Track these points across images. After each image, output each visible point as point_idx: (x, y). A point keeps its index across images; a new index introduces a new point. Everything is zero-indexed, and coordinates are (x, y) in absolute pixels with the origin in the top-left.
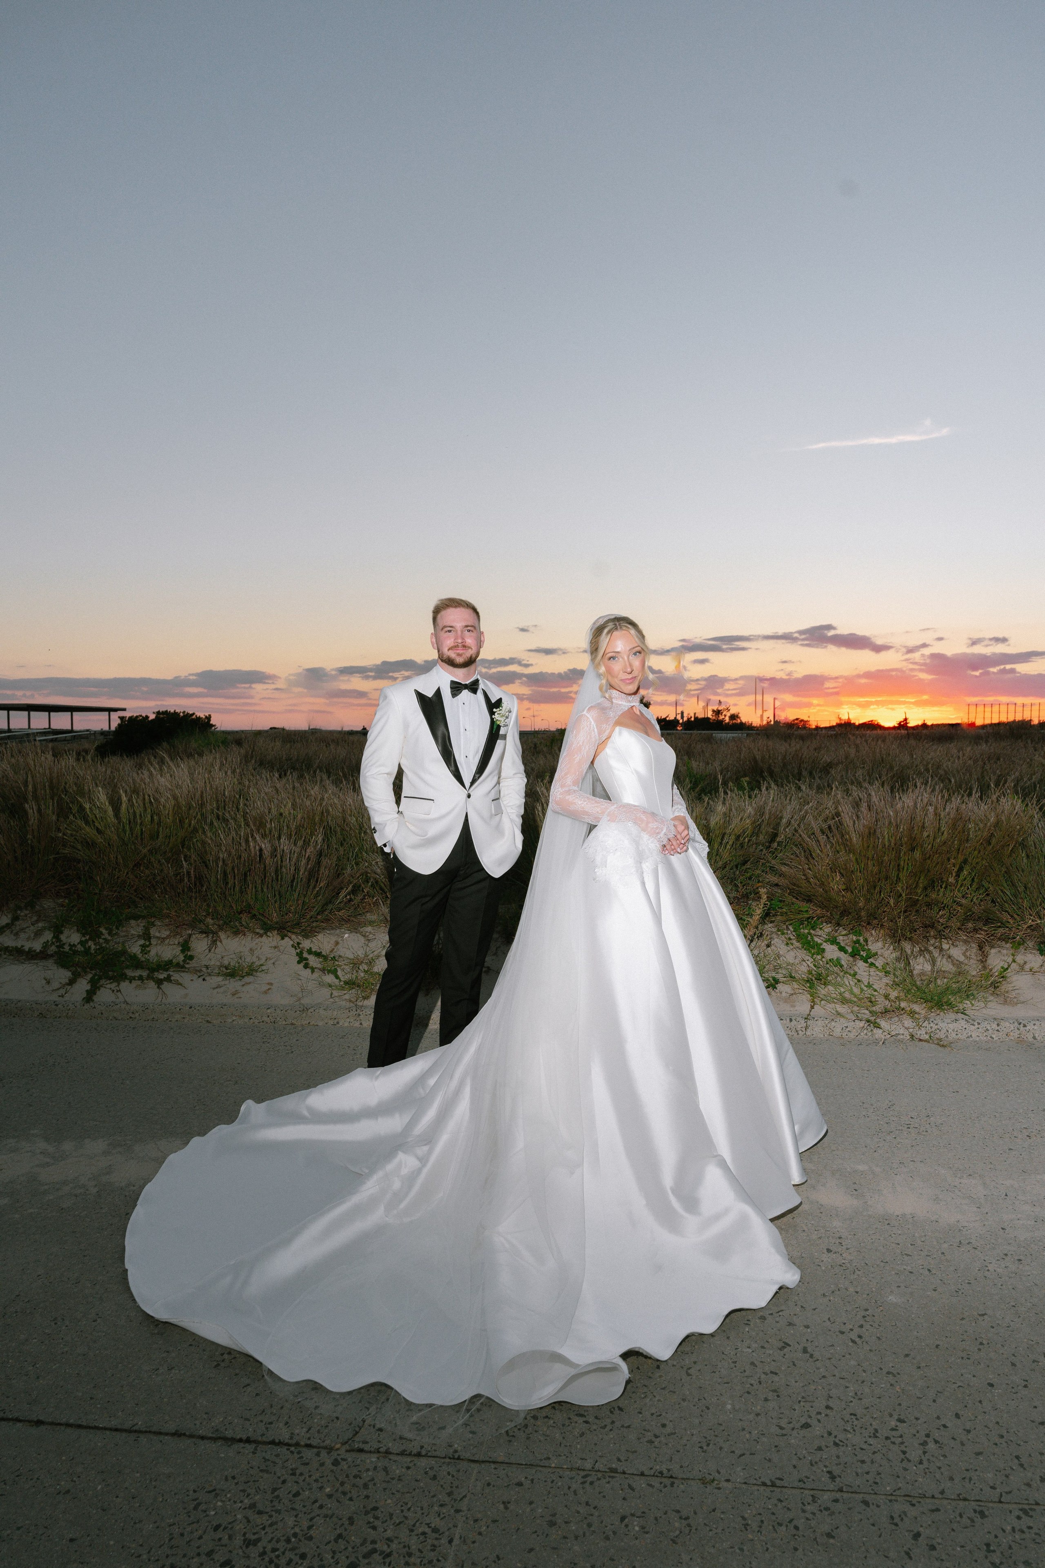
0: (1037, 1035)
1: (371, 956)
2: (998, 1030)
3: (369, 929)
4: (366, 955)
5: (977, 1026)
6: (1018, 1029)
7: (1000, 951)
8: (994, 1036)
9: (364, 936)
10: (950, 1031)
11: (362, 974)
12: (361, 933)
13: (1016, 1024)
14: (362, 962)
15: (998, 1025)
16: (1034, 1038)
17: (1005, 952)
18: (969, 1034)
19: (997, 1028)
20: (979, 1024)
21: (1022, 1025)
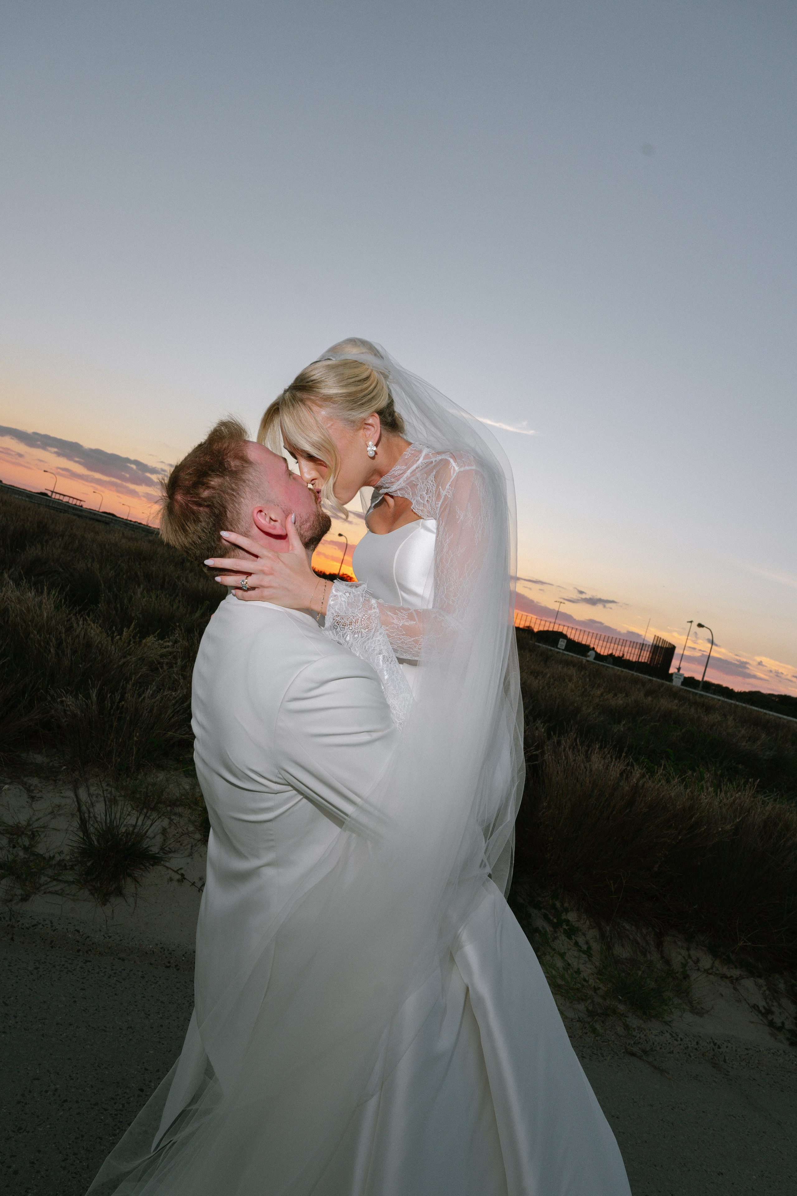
0: (727, 1058)
1: (36, 825)
2: (696, 1049)
3: (34, 781)
4: (29, 825)
5: (679, 1042)
6: (713, 1050)
7: (675, 942)
8: (692, 1054)
9: (29, 790)
10: (656, 1043)
11: (21, 854)
12: (24, 784)
13: (712, 1044)
14: (23, 833)
15: (697, 1043)
16: (725, 1061)
17: (679, 943)
18: (671, 1050)
19: (696, 1047)
20: (681, 1040)
21: (717, 1046)
